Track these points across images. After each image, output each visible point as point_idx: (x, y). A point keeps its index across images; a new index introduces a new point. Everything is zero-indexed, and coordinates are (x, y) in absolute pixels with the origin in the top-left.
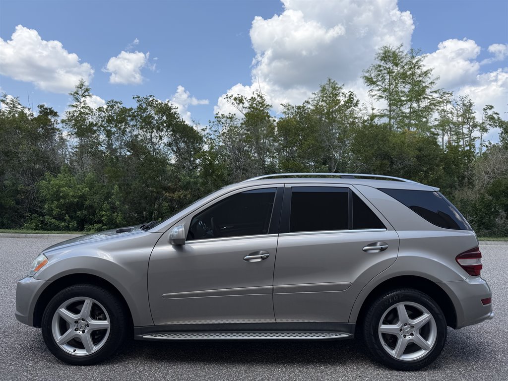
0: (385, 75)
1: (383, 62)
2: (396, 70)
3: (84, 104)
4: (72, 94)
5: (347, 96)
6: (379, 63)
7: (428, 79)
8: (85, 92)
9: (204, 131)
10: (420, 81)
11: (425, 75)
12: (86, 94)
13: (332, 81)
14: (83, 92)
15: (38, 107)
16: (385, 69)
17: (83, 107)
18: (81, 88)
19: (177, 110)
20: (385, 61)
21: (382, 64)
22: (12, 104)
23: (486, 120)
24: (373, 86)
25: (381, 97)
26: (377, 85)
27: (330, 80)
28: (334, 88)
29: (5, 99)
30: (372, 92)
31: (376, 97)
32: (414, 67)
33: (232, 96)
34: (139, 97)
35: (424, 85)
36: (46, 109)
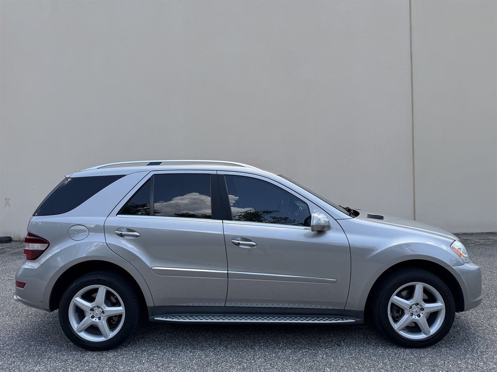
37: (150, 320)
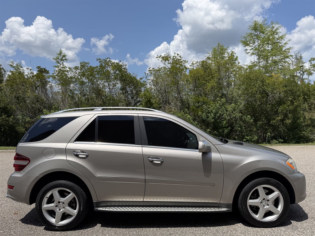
0: (255, 39)
1: (253, 31)
2: (262, 35)
3: (63, 65)
4: (54, 59)
5: (230, 54)
6: (250, 32)
7: (283, 41)
8: (63, 57)
9: (141, 79)
10: (278, 42)
11: (282, 39)
12: (64, 58)
13: (220, 45)
14: (61, 57)
15: (37, 68)
16: (255, 36)
17: (62, 67)
18: (60, 55)
19: (126, 66)
20: (255, 30)
21: (252, 32)
22: (17, 67)
23: (311, 68)
24: (247, 47)
25: (253, 54)
26: (250, 46)
27: (219, 44)
28: (222, 49)
29: (12, 64)
30: (247, 51)
31: (250, 54)
32: (274, 33)
33: (161, 56)
34: (100, 59)
35: (281, 45)
36: (42, 69)
37: (95, 210)
